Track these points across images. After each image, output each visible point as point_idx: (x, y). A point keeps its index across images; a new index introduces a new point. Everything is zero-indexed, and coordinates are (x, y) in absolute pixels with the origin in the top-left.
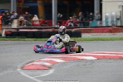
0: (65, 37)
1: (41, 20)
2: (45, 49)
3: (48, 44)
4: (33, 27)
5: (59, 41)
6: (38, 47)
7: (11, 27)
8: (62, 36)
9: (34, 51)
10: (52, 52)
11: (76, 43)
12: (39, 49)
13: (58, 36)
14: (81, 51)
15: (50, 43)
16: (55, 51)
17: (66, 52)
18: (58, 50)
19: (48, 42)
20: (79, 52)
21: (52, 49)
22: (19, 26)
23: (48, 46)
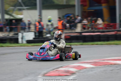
0: (60, 43)
1: (106, 23)
2: (38, 56)
3: (41, 51)
4: (96, 30)
5: (53, 47)
6: (31, 54)
7: (75, 31)
8: (57, 42)
9: (27, 59)
10: (45, 59)
11: (72, 49)
12: (32, 57)
13: (52, 42)
14: (78, 57)
15: (43, 50)
16: (48, 58)
17: (61, 59)
18: (52, 57)
19: (41, 48)
20: (76, 59)
21: (45, 56)
22: (83, 30)
23: (41, 53)
